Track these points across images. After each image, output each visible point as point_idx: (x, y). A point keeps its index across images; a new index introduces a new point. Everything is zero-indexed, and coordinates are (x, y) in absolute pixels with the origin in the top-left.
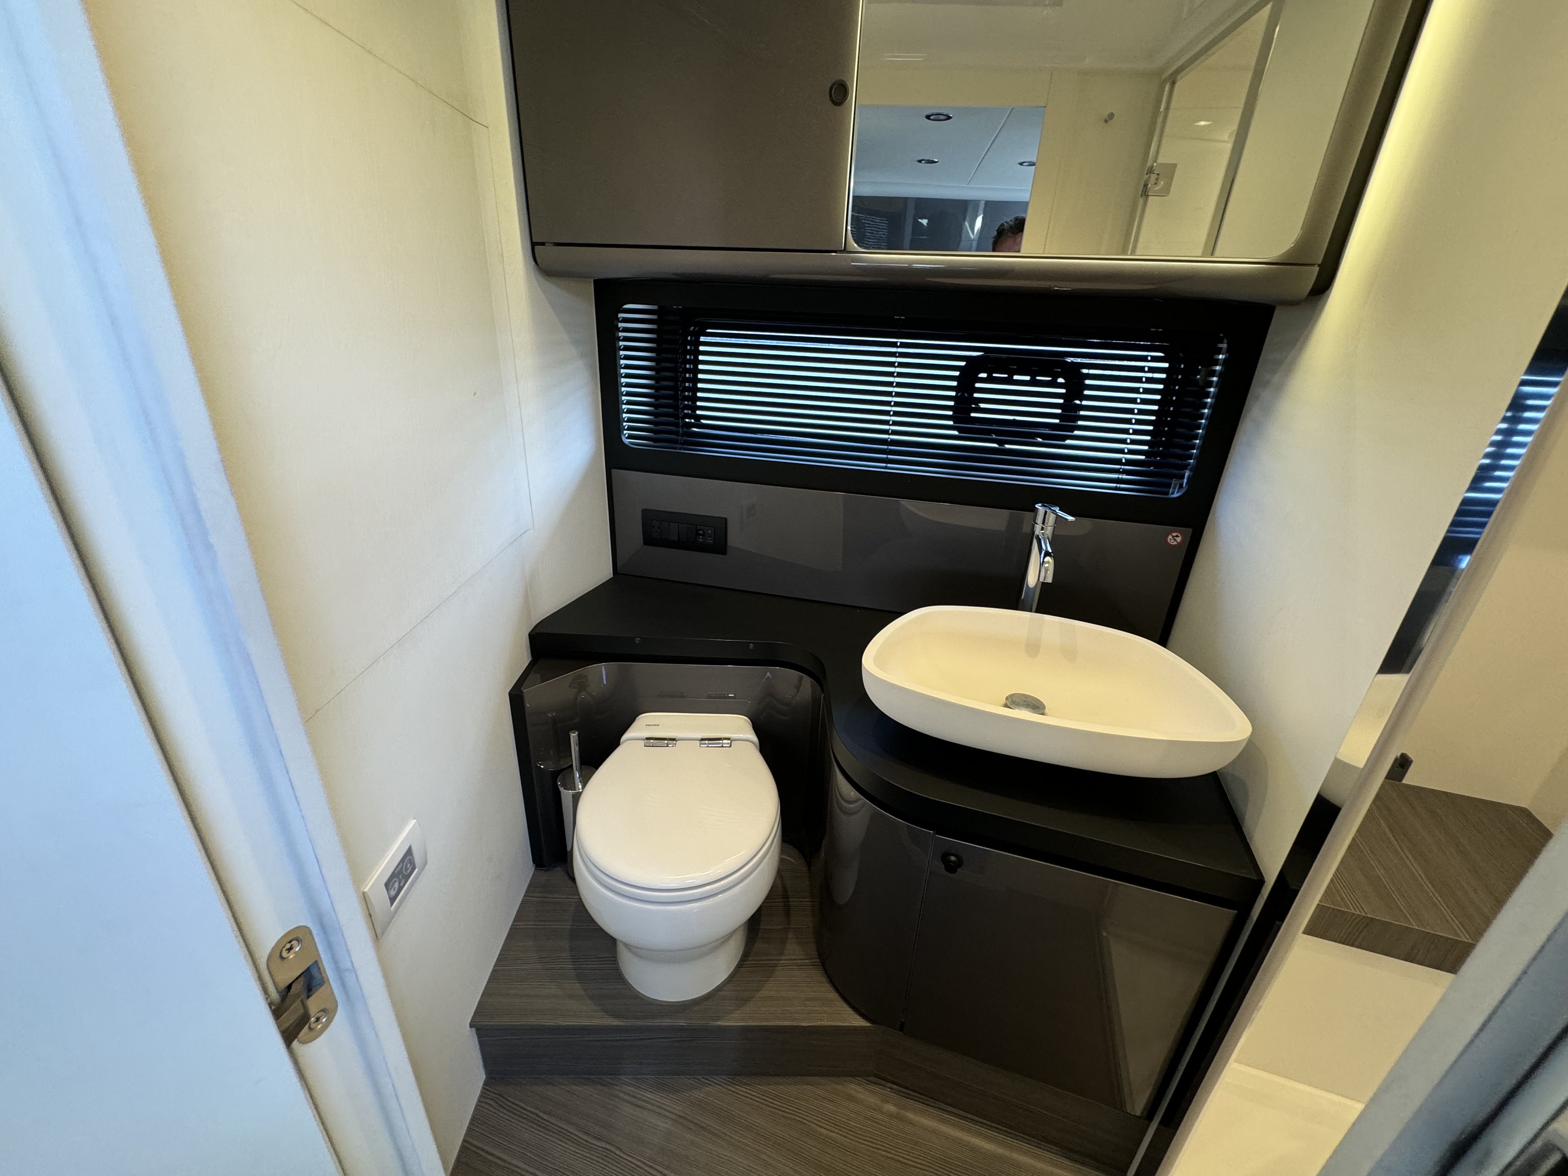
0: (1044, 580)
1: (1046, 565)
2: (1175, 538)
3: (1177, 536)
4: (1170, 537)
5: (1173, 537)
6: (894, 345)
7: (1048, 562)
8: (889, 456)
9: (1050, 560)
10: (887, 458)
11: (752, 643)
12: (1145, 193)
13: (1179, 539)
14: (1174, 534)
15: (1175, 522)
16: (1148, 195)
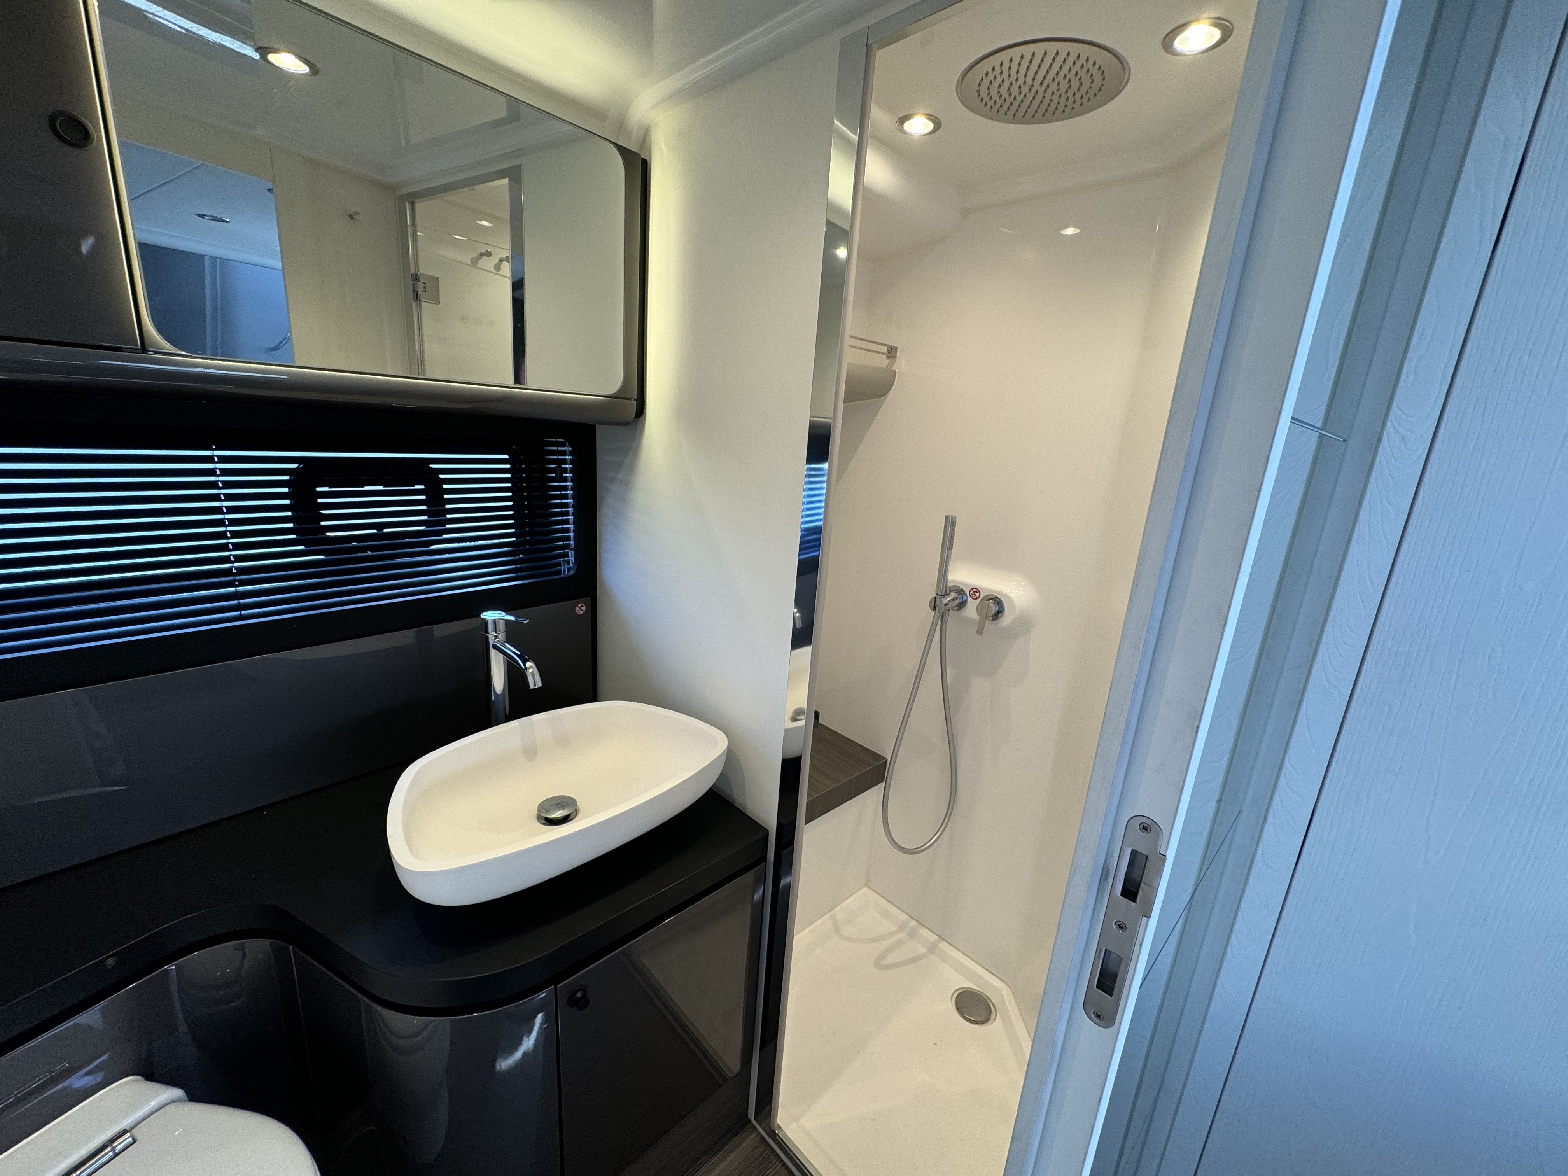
0: (535, 686)
1: (531, 670)
2: (581, 609)
3: (582, 606)
4: (578, 608)
5: (580, 608)
6: (209, 459)
7: (531, 667)
8: (242, 601)
9: (531, 664)
10: (239, 603)
11: (108, 957)
12: (416, 296)
13: (584, 608)
14: (580, 605)
15: (576, 596)
16: (420, 301)
